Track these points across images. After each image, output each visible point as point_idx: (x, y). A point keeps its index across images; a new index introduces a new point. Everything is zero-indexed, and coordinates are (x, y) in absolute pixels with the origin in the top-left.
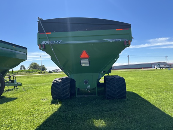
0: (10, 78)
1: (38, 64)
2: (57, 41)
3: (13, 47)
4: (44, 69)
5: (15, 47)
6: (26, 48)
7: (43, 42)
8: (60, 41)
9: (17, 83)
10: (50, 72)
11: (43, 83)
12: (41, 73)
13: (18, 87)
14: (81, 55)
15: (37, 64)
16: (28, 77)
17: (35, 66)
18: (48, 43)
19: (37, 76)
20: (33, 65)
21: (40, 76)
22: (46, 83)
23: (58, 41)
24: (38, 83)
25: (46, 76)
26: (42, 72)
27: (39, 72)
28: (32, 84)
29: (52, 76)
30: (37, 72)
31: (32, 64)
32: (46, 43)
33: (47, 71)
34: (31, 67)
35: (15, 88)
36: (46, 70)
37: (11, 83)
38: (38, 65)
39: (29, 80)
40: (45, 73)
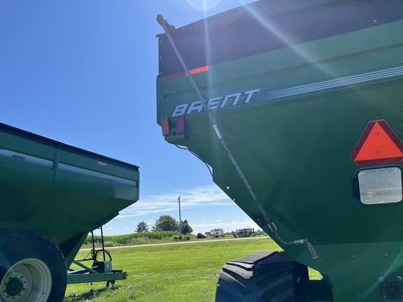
0: (94, 258)
1: (173, 217)
2: (238, 95)
3: (100, 163)
4: (186, 229)
5: (104, 164)
6: (136, 168)
7: (177, 110)
8: (251, 93)
9: (114, 271)
10: (200, 236)
11: (186, 267)
12: (181, 239)
13: (117, 283)
14: (358, 150)
15: (171, 219)
16: (151, 250)
17: (167, 222)
18: (200, 109)
19: (171, 248)
20: (162, 221)
21: (178, 247)
22: (192, 268)
23: (243, 95)
24: (173, 269)
25: (192, 246)
26: (183, 236)
27: (176, 238)
28: (156, 271)
29: (205, 248)
30: (172, 238)
31: (162, 218)
32: (192, 108)
33: (193, 235)
34: (159, 225)
35: (108, 285)
36: (192, 231)
37: (97, 273)
38: (173, 221)
39: (152, 258)
40: (188, 239)
